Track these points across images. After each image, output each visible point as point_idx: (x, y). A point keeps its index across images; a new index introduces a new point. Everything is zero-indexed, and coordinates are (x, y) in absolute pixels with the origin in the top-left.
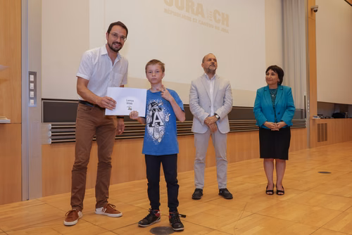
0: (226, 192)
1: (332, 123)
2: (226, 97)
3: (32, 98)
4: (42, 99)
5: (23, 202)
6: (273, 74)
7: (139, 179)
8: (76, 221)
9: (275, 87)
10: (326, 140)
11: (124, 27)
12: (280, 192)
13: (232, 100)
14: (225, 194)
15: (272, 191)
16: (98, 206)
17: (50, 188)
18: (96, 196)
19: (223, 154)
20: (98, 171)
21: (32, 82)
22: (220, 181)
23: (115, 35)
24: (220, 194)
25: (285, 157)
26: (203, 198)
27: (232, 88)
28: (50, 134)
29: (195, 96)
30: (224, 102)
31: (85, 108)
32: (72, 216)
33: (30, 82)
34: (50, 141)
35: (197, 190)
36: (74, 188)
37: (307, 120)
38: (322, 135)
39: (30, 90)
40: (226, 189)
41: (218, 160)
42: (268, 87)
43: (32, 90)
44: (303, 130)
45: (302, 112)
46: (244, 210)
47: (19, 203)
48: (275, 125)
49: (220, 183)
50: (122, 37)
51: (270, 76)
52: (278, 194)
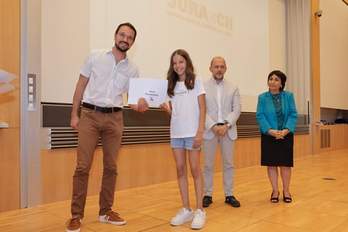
0: (233, 199)
1: (335, 129)
3: (31, 102)
4: (42, 103)
5: (22, 210)
6: (276, 80)
7: (141, 186)
8: (79, 230)
10: (329, 146)
12: (287, 200)
14: (231, 202)
15: (277, 199)
16: (101, 213)
17: (49, 195)
18: (100, 203)
19: (230, 160)
21: (31, 85)
22: (226, 188)
23: (123, 35)
24: (226, 202)
25: (290, 164)
28: (50, 139)
30: (233, 107)
32: (73, 224)
33: (29, 85)
34: (50, 146)
36: (74, 194)
37: (310, 126)
38: (325, 141)
39: (29, 93)
40: (233, 197)
41: (225, 168)
42: (270, 92)
43: (31, 94)
44: (307, 136)
45: (305, 118)
46: (250, 217)
47: (18, 211)
48: (279, 134)
49: (227, 190)
50: (130, 37)
51: (273, 81)
52: (285, 201)
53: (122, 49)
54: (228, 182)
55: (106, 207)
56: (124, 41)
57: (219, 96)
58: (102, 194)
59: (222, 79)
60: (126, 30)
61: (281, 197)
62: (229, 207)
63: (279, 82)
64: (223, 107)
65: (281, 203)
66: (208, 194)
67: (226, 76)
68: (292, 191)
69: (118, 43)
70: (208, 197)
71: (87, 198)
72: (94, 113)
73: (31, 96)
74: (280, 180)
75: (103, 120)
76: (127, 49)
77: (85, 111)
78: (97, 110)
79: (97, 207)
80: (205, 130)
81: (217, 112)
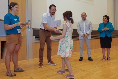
0: (90, 59)
2: (90, 27)
3: (29, 29)
4: (32, 29)
6: (105, 18)
9: (106, 23)
12: (109, 59)
13: (92, 28)
17: (35, 56)
20: (47, 51)
24: (88, 59)
26: (83, 60)
28: (35, 39)
29: (79, 27)
30: (89, 29)
31: (43, 31)
34: (35, 41)
35: (81, 58)
40: (90, 58)
42: (103, 23)
43: (29, 26)
47: (26, 60)
51: (104, 19)
52: (108, 60)
57: (84, 25)
63: (106, 19)
64: (86, 29)
66: (82, 57)
70: (81, 57)
71: (44, 57)
79: (47, 60)
80: (80, 36)
81: (84, 31)
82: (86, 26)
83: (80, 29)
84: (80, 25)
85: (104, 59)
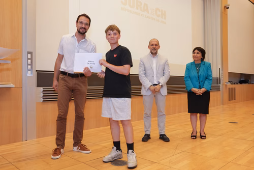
1: (239, 87)
2: (165, 69)
3: (29, 70)
4: (37, 71)
5: (23, 142)
6: (198, 53)
8: (59, 156)
10: (235, 99)
11: (87, 17)
12: (203, 137)
13: (169, 72)
14: (164, 138)
16: (75, 145)
17: (41, 133)
18: (74, 139)
21: (29, 59)
22: (160, 128)
23: (81, 23)
24: (160, 138)
27: (169, 63)
28: (42, 95)
29: (143, 69)
30: (164, 73)
32: (56, 152)
33: (28, 59)
34: (42, 100)
35: (146, 135)
37: (221, 85)
38: (232, 96)
39: (28, 65)
40: (165, 135)
41: (159, 114)
42: (194, 62)
43: (29, 65)
44: (218, 93)
45: (217, 79)
46: (176, 149)
48: (199, 91)
49: (161, 130)
50: (86, 24)
51: (195, 55)
52: (201, 138)
53: (82, 33)
54: (162, 125)
55: (77, 141)
56: (83, 27)
58: (74, 132)
59: (156, 53)
60: (83, 19)
61: (198, 135)
62: (162, 142)
63: (200, 55)
64: (157, 73)
65: (198, 139)
66: (148, 133)
67: (159, 51)
68: (207, 130)
69: (79, 29)
72: (66, 78)
73: (29, 67)
74: (198, 123)
75: (72, 82)
76: (86, 32)
77: (61, 76)
78: (68, 76)
80: (145, 88)
81: (153, 77)
82: (158, 67)
83: (145, 74)
84: (144, 65)
85: (194, 137)
